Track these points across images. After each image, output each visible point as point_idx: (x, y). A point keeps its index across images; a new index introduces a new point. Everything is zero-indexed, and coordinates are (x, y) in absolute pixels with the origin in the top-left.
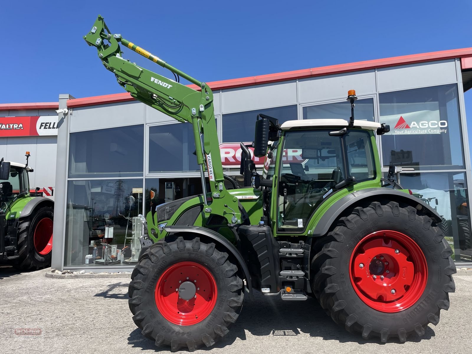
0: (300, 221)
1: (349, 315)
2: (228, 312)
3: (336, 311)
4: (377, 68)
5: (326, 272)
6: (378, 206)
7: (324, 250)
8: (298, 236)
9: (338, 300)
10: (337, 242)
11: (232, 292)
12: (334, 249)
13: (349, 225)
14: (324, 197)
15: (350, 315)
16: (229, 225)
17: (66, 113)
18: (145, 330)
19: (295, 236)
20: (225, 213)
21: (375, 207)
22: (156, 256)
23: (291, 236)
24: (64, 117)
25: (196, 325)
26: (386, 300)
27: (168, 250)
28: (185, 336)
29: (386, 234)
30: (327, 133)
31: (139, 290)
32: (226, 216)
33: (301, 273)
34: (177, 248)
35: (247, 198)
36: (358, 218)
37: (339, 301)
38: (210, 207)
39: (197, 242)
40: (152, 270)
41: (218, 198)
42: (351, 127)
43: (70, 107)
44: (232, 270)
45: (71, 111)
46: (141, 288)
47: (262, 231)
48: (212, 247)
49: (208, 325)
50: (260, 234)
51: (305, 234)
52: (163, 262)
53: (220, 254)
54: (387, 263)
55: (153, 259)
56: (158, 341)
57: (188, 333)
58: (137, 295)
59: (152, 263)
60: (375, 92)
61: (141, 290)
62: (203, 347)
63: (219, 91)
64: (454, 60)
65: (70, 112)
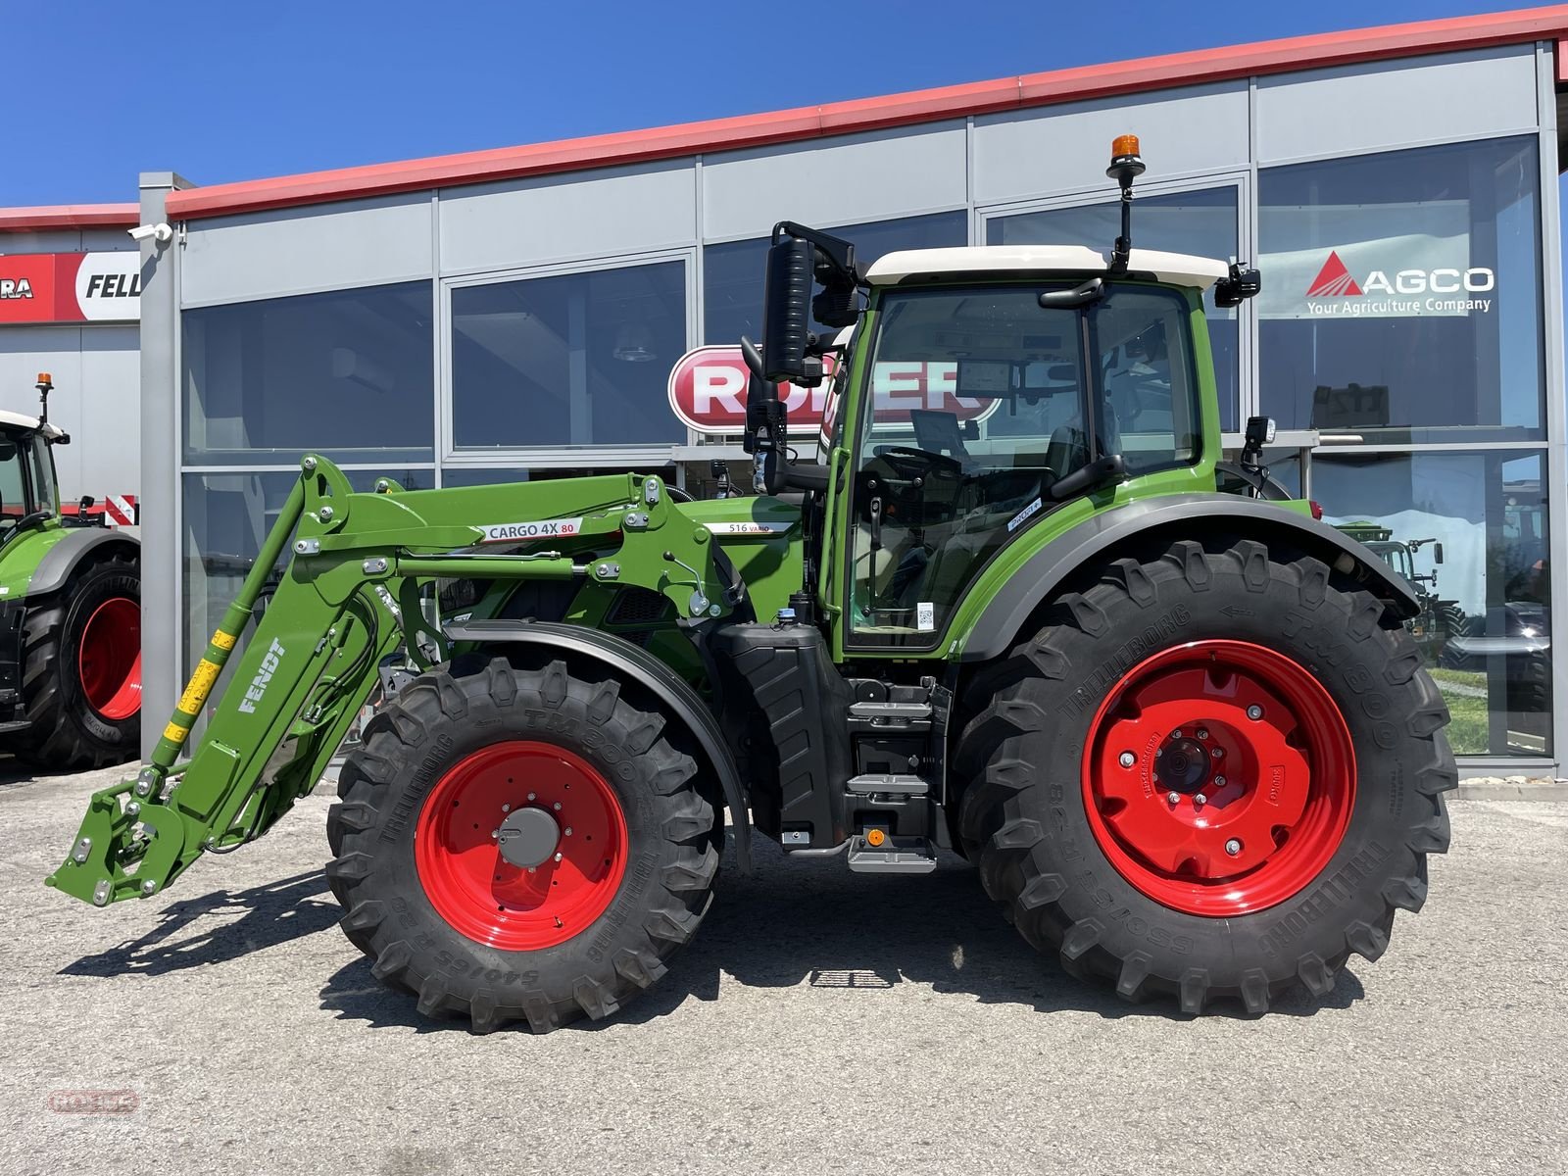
0: (925, 609)
1: (1074, 922)
2: (662, 907)
3: (1029, 908)
4: (1258, 76)
5: (1000, 779)
6: (1195, 554)
7: (1000, 706)
8: (919, 659)
9: (1038, 874)
10: (1042, 680)
11: (678, 844)
12: (1032, 704)
13: (1085, 621)
14: (1011, 526)
15: (1077, 923)
16: (680, 622)
17: (165, 237)
18: (385, 962)
19: (909, 661)
20: (664, 581)
21: (1184, 561)
22: (415, 722)
23: (894, 661)
24: (156, 256)
25: (554, 949)
26: (1207, 873)
27: (459, 700)
28: (518, 983)
29: (1219, 651)
30: (1032, 296)
31: (359, 832)
32: (668, 591)
33: (916, 784)
34: (488, 697)
35: (748, 531)
36: (1121, 596)
37: (1043, 875)
38: (615, 562)
39: (557, 674)
40: (401, 766)
41: (643, 529)
42: (1118, 274)
43: (177, 219)
44: (679, 771)
45: (181, 232)
46: (366, 826)
47: (788, 643)
48: (607, 693)
49: (595, 951)
50: (779, 653)
51: (939, 654)
52: (438, 740)
53: (636, 718)
54: (1220, 753)
55: (406, 729)
56: (427, 997)
57: (526, 974)
58: (354, 850)
59: (404, 743)
60: (1246, 164)
61: (366, 833)
62: (578, 1019)
63: (691, 160)
64: (1533, 46)
65: (179, 235)
